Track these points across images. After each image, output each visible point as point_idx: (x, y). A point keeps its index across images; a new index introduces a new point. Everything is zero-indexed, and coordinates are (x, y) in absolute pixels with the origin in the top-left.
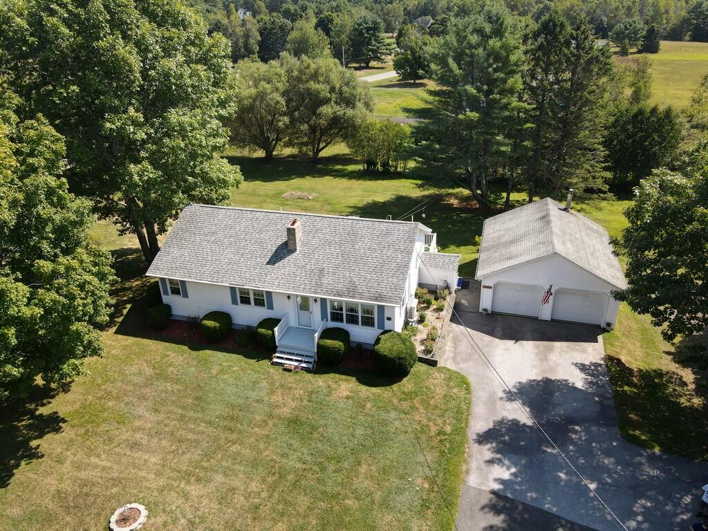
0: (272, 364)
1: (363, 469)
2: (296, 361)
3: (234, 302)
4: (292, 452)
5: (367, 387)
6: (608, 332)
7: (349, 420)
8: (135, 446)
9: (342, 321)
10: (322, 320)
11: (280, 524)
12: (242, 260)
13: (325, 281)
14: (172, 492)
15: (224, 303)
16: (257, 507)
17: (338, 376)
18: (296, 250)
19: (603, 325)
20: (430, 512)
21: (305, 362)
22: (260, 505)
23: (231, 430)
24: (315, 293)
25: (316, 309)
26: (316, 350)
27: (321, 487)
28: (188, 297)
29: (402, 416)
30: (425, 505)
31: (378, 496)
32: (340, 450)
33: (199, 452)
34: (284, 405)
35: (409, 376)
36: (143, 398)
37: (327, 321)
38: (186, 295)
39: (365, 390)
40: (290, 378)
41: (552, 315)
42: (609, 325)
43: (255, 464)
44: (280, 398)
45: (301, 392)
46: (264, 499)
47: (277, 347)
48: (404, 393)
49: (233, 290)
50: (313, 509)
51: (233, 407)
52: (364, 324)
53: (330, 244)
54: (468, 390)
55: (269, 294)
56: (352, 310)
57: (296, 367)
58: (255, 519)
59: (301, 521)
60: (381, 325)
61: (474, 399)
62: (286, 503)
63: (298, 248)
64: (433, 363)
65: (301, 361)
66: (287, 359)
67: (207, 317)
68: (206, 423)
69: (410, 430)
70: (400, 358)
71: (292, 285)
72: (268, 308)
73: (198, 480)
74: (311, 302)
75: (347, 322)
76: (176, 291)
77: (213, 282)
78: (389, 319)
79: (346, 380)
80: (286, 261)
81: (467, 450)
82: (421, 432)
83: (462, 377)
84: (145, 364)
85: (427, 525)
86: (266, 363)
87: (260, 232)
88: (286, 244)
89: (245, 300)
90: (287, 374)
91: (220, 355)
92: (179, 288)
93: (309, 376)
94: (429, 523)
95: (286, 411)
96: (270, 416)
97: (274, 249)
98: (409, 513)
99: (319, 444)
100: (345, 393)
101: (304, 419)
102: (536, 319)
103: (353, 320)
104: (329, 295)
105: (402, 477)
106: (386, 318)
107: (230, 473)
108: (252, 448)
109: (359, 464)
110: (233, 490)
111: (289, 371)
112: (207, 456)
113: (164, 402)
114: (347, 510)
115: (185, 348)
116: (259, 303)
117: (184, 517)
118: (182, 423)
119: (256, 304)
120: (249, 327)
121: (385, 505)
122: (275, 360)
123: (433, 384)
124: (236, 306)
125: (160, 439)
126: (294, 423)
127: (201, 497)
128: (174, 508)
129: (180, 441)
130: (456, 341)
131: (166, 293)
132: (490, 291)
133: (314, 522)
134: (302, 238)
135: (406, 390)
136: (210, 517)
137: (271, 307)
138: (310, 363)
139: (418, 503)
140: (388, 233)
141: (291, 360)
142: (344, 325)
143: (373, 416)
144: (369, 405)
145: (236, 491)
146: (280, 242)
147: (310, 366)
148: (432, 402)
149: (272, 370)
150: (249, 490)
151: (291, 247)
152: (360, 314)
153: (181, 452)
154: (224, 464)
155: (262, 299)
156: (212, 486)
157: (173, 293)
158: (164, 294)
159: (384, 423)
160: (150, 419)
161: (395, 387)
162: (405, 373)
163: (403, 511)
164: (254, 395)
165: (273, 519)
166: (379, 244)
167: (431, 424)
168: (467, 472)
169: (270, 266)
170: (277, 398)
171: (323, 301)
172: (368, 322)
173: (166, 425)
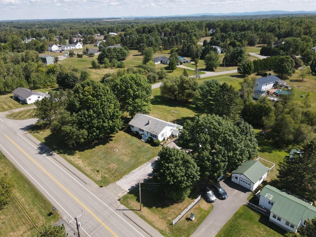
4: (136, 150)
7: (145, 149)
12: (142, 124)
15: (138, 130)
17: (148, 144)
23: (131, 146)
24: (149, 131)
26: (147, 140)
27: (137, 154)
29: (153, 150)
32: (142, 151)
33: (126, 147)
35: (158, 146)
36: (122, 140)
37: (150, 136)
39: (150, 146)
45: (142, 144)
47: (142, 138)
48: (155, 148)
49: (139, 128)
51: (133, 144)
52: (155, 137)
53: (154, 124)
56: (153, 135)
57: (144, 141)
59: (133, 156)
60: (157, 138)
62: (132, 154)
63: (149, 124)
64: (163, 146)
67: (135, 132)
68: (128, 144)
69: (152, 152)
70: (157, 144)
71: (147, 129)
74: (149, 133)
77: (137, 127)
80: (147, 126)
84: (125, 136)
86: (140, 140)
87: (146, 120)
89: (141, 130)
91: (135, 137)
92: (133, 127)
93: (145, 143)
95: (138, 146)
96: (136, 146)
97: (146, 124)
99: (140, 150)
100: (148, 146)
101: (140, 147)
104: (151, 132)
107: (128, 150)
108: (132, 148)
109: (143, 153)
111: (142, 142)
113: (125, 141)
115: (131, 135)
116: (142, 131)
118: (126, 144)
120: (140, 134)
123: (161, 148)
125: (122, 145)
130: (170, 144)
131: (131, 127)
134: (151, 122)
136: (124, 153)
137: (144, 132)
139: (146, 158)
140: (163, 124)
142: (152, 137)
144: (149, 148)
146: (147, 122)
150: (129, 152)
155: (143, 131)
156: (125, 150)
159: (149, 150)
160: (122, 143)
163: (144, 158)
164: (136, 143)
165: (130, 155)
166: (161, 126)
169: (145, 126)
170: (139, 144)
173: (124, 144)
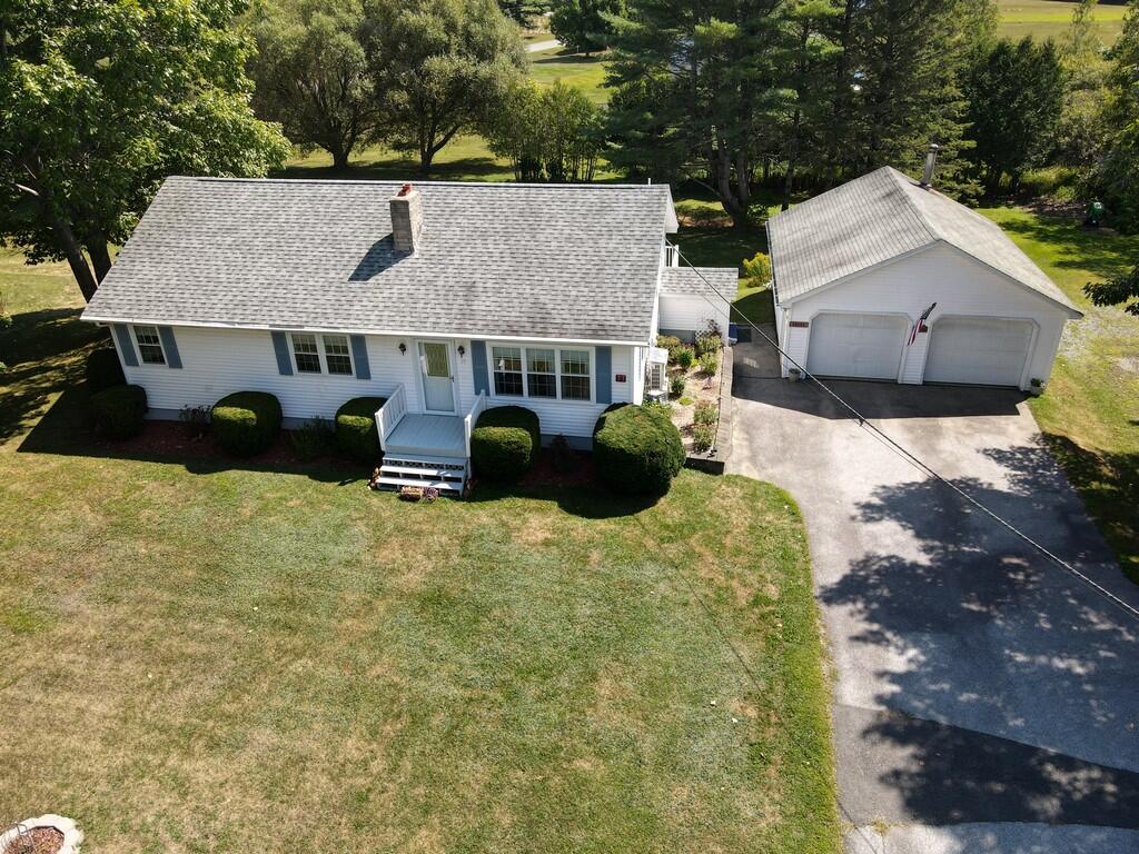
0: (375, 488)
1: (605, 687)
2: (427, 478)
3: (285, 369)
4: (435, 665)
5: (585, 521)
6: (1036, 396)
7: (558, 588)
8: (55, 680)
9: (519, 392)
10: (477, 393)
11: (424, 832)
12: (296, 277)
13: (479, 305)
14: (146, 780)
15: (261, 372)
16: (362, 798)
17: (519, 502)
18: (411, 250)
19: (1024, 385)
20: (772, 770)
21: (447, 480)
22: (369, 790)
23: (291, 628)
24: (459, 330)
25: (462, 368)
26: (469, 454)
27: (512, 736)
28: (181, 367)
29: (670, 572)
30: (760, 755)
31: (648, 746)
32: (546, 651)
33: (215, 681)
34: (409, 568)
35: (669, 495)
36: (83, 575)
37: (488, 394)
38: (176, 363)
39: (580, 526)
40: (416, 513)
41: (925, 374)
42: (1036, 383)
43: (350, 697)
44: (398, 554)
45: (444, 539)
46: (378, 777)
47: (383, 454)
48: (667, 527)
49: (278, 337)
50: (498, 790)
51: (291, 579)
52: (566, 395)
53: (484, 235)
54: (795, 514)
55: (359, 340)
56: (540, 365)
57: (427, 491)
58: (358, 826)
59: (475, 822)
60: (605, 395)
61: (811, 531)
62: (434, 780)
63: (417, 247)
64: (715, 468)
65: (436, 479)
66: (407, 476)
68: (228, 615)
69: (692, 599)
70: (653, 455)
71: (409, 319)
72: (359, 377)
73: (213, 745)
74: (451, 352)
75: (530, 394)
76: (153, 357)
77: (233, 323)
78: (621, 379)
79: (539, 510)
80: (391, 272)
81: (823, 631)
82: (718, 602)
83: (778, 491)
84: (87, 507)
85: (773, 802)
86: (361, 486)
87: (333, 221)
88: (389, 240)
89: (308, 364)
90: (409, 506)
91: (258, 477)
92: (158, 344)
93: (457, 508)
94: (777, 797)
95: (413, 580)
96: (380, 591)
97: (365, 252)
98: (726, 777)
99: (497, 644)
100: (540, 536)
101: (455, 593)
102: (894, 382)
103: (542, 387)
104: (492, 332)
105: (695, 700)
106: (614, 378)
107: (292, 723)
108: (341, 662)
109: (594, 678)
110: (300, 761)
111: (414, 499)
112: (234, 688)
114: (581, 784)
115: (180, 469)
116: (339, 366)
117: (178, 838)
118: (172, 620)
119: (332, 370)
120: (318, 421)
121: (669, 763)
122: (381, 480)
123: (723, 507)
124: (288, 378)
125: (119, 661)
126: (434, 602)
127: (221, 785)
128: (150, 820)
129: (167, 661)
130: (749, 428)
131: (132, 362)
132: (805, 332)
133: (506, 821)
134: (424, 228)
135: (669, 521)
136: (245, 832)
137: (364, 373)
138: (457, 480)
139: (741, 753)
140: (604, 208)
141: (416, 477)
142: (526, 401)
143: (609, 577)
144: (595, 556)
145: (308, 764)
146: (375, 238)
147: (459, 487)
148: (728, 541)
149: (376, 501)
150: (340, 758)
151: (401, 246)
152: (558, 374)
153: (168, 684)
154: (276, 702)
155: (346, 355)
156: (247, 758)
157: (146, 360)
158: (128, 364)
159: (636, 588)
161: (644, 516)
162: (663, 489)
163: (711, 774)
165: (405, 822)
166: (589, 228)
167: (735, 583)
168: (834, 676)
169: (358, 284)
170: (391, 554)
171: (478, 346)
172: (576, 389)
173: (132, 629)
